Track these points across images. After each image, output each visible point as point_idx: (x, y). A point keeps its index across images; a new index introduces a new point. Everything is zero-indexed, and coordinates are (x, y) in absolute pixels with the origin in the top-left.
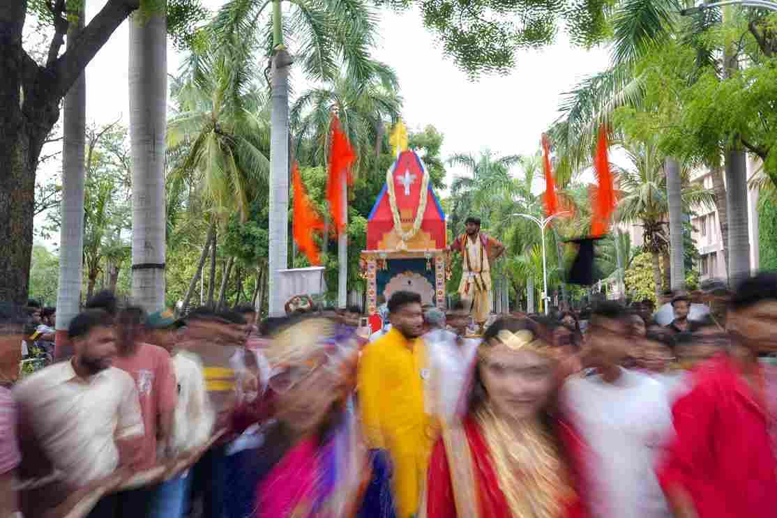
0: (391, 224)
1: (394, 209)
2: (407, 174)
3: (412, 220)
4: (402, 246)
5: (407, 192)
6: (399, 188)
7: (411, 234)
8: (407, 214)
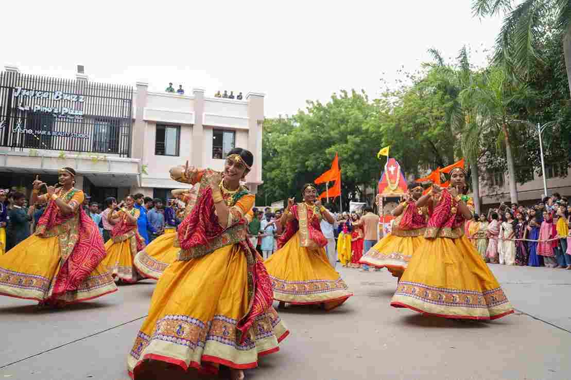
0: (386, 185)
1: (388, 179)
2: (392, 166)
3: (395, 183)
4: (391, 192)
5: (392, 173)
6: (389, 172)
7: (395, 188)
8: (393, 181)
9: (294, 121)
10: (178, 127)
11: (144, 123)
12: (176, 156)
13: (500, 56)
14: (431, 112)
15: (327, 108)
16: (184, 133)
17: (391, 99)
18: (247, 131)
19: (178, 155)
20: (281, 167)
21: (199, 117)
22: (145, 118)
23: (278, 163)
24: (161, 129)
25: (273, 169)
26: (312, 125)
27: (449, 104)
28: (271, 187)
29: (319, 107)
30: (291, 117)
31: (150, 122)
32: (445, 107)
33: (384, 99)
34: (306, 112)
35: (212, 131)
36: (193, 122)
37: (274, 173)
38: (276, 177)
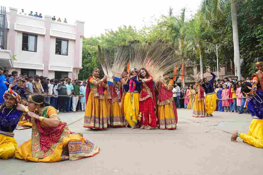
9: (98, 39)
10: (36, 36)
11: (15, 31)
12: (34, 52)
13: (203, 10)
14: (166, 38)
15: (115, 33)
16: (39, 39)
17: (147, 31)
18: (74, 41)
19: (36, 52)
20: (92, 62)
21: (48, 31)
22: (15, 29)
23: (90, 60)
24: (26, 36)
25: (88, 63)
26: (108, 41)
27: (174, 35)
28: (86, 72)
29: (112, 33)
30: (97, 37)
31: (19, 32)
32: (172, 36)
33: (144, 30)
34: (105, 35)
35: (55, 39)
36: (44, 34)
37: (88, 65)
38: (89, 66)
